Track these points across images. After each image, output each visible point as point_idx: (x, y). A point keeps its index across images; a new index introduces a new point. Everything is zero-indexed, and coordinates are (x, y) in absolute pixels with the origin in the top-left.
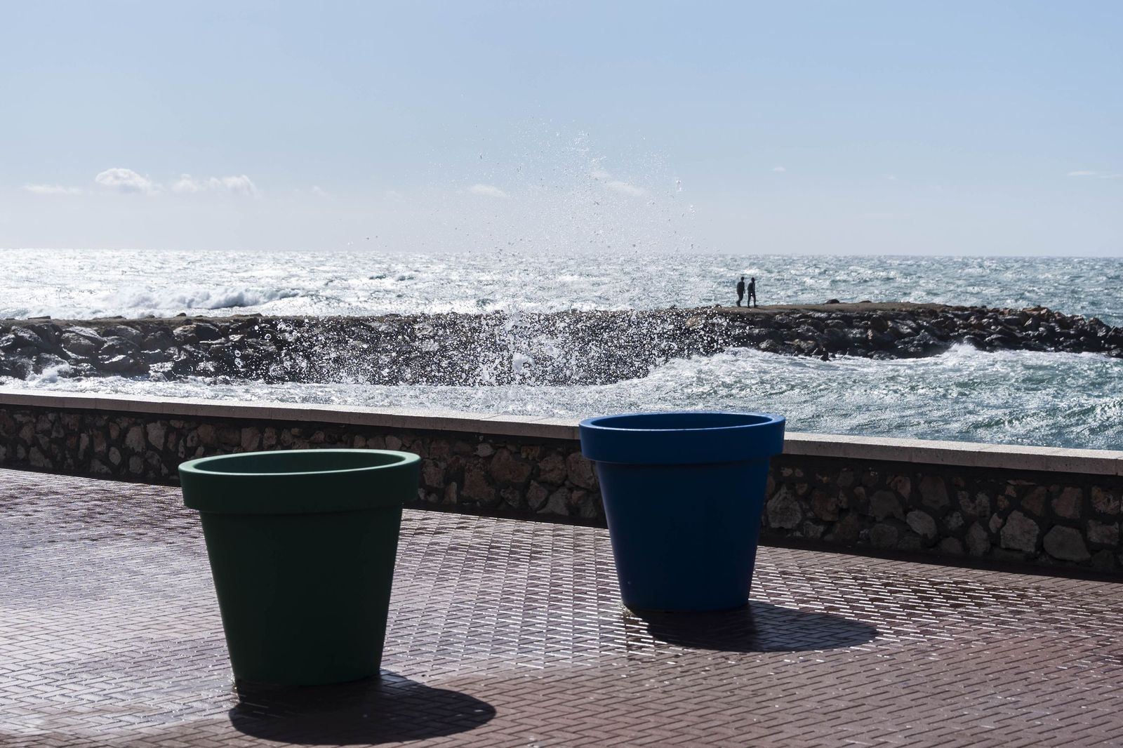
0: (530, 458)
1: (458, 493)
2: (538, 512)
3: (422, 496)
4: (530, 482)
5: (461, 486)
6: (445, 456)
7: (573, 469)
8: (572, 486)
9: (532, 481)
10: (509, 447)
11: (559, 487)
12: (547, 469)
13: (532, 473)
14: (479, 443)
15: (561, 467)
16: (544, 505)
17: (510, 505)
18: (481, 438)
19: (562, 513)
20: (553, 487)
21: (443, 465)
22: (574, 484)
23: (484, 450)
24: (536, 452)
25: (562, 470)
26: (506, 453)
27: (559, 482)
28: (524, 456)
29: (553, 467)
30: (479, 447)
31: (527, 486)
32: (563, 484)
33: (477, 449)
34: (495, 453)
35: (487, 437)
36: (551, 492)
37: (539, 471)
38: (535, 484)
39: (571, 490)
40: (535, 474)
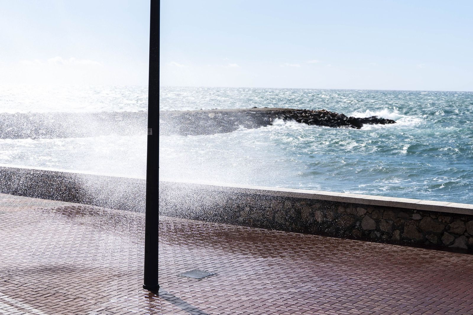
0: (444, 221)
1: (400, 235)
2: (449, 246)
3: (378, 235)
4: (444, 232)
5: (402, 232)
6: (392, 218)
7: (470, 228)
8: (469, 235)
9: (445, 232)
10: (432, 216)
11: (460, 235)
12: (454, 227)
13: (445, 229)
14: (413, 213)
15: (463, 227)
16: (452, 243)
17: (432, 242)
18: (415, 211)
19: (464, 248)
20: (457, 235)
21: (391, 222)
22: (470, 235)
23: (417, 217)
24: (448, 219)
25: (464, 228)
26: (429, 219)
27: (462, 233)
28: (440, 220)
29: (458, 226)
30: (413, 215)
31: (442, 234)
32: (463, 234)
33: (412, 216)
34: (422, 218)
35: (418, 211)
36: (456, 238)
37: (450, 227)
38: (447, 234)
39: (468, 237)
40: (447, 229)
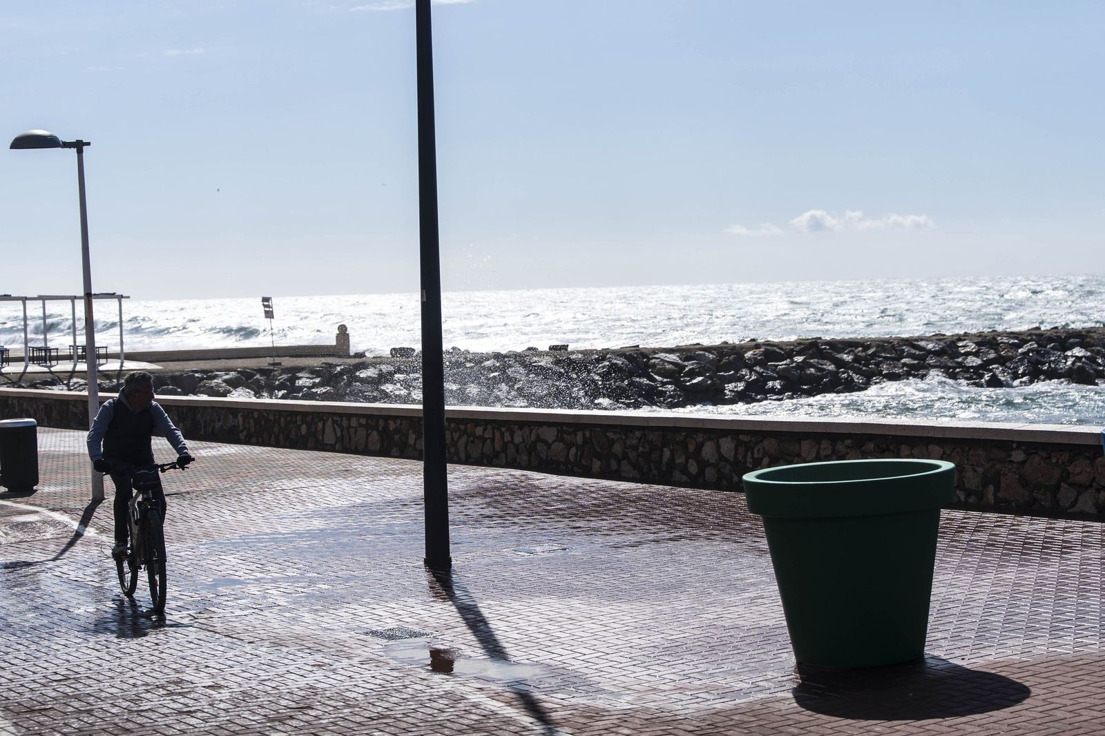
0: (1060, 462)
1: (995, 495)
2: (1068, 511)
3: (962, 498)
4: (1060, 484)
5: (997, 489)
6: (983, 462)
7: (1099, 471)
8: (1099, 486)
9: (1062, 483)
10: (1040, 453)
11: (1087, 488)
12: (1076, 472)
13: (1062, 477)
14: (1012, 450)
15: (1088, 470)
16: (1073, 504)
17: (1042, 505)
18: (1014, 445)
19: (1090, 512)
20: (1081, 488)
21: (980, 470)
22: (1101, 485)
23: (1018, 456)
24: (1066, 456)
25: (1090, 472)
26: (1037, 459)
27: (1087, 483)
28: (1054, 460)
29: (1081, 470)
30: (1013, 453)
31: (1058, 487)
32: (1091, 486)
33: (1011, 455)
34: (1028, 459)
35: (1020, 444)
36: (1079, 493)
37: (1069, 474)
38: (1065, 486)
39: (1098, 491)
40: (1065, 477)
